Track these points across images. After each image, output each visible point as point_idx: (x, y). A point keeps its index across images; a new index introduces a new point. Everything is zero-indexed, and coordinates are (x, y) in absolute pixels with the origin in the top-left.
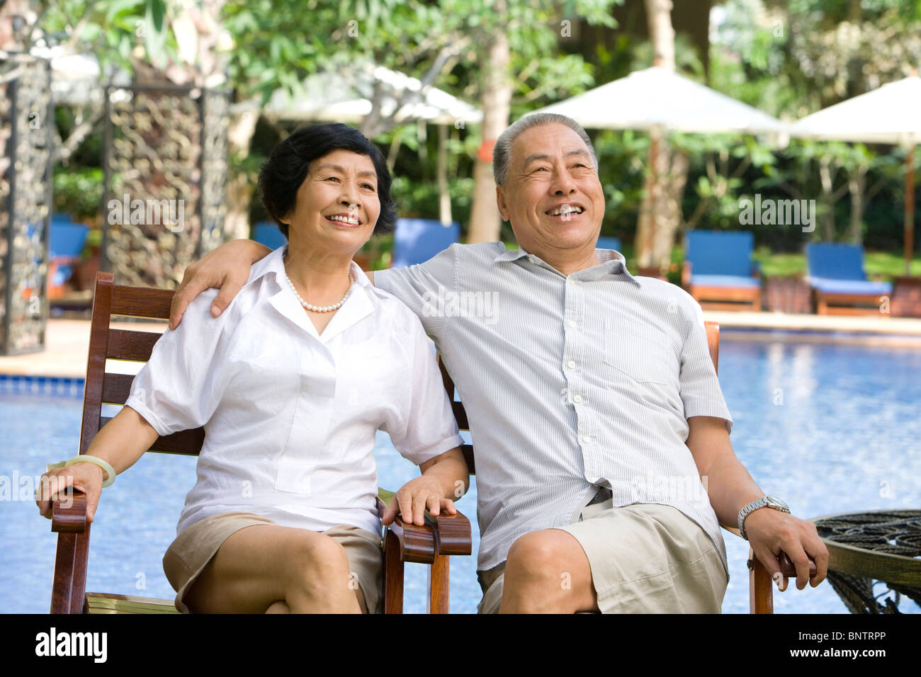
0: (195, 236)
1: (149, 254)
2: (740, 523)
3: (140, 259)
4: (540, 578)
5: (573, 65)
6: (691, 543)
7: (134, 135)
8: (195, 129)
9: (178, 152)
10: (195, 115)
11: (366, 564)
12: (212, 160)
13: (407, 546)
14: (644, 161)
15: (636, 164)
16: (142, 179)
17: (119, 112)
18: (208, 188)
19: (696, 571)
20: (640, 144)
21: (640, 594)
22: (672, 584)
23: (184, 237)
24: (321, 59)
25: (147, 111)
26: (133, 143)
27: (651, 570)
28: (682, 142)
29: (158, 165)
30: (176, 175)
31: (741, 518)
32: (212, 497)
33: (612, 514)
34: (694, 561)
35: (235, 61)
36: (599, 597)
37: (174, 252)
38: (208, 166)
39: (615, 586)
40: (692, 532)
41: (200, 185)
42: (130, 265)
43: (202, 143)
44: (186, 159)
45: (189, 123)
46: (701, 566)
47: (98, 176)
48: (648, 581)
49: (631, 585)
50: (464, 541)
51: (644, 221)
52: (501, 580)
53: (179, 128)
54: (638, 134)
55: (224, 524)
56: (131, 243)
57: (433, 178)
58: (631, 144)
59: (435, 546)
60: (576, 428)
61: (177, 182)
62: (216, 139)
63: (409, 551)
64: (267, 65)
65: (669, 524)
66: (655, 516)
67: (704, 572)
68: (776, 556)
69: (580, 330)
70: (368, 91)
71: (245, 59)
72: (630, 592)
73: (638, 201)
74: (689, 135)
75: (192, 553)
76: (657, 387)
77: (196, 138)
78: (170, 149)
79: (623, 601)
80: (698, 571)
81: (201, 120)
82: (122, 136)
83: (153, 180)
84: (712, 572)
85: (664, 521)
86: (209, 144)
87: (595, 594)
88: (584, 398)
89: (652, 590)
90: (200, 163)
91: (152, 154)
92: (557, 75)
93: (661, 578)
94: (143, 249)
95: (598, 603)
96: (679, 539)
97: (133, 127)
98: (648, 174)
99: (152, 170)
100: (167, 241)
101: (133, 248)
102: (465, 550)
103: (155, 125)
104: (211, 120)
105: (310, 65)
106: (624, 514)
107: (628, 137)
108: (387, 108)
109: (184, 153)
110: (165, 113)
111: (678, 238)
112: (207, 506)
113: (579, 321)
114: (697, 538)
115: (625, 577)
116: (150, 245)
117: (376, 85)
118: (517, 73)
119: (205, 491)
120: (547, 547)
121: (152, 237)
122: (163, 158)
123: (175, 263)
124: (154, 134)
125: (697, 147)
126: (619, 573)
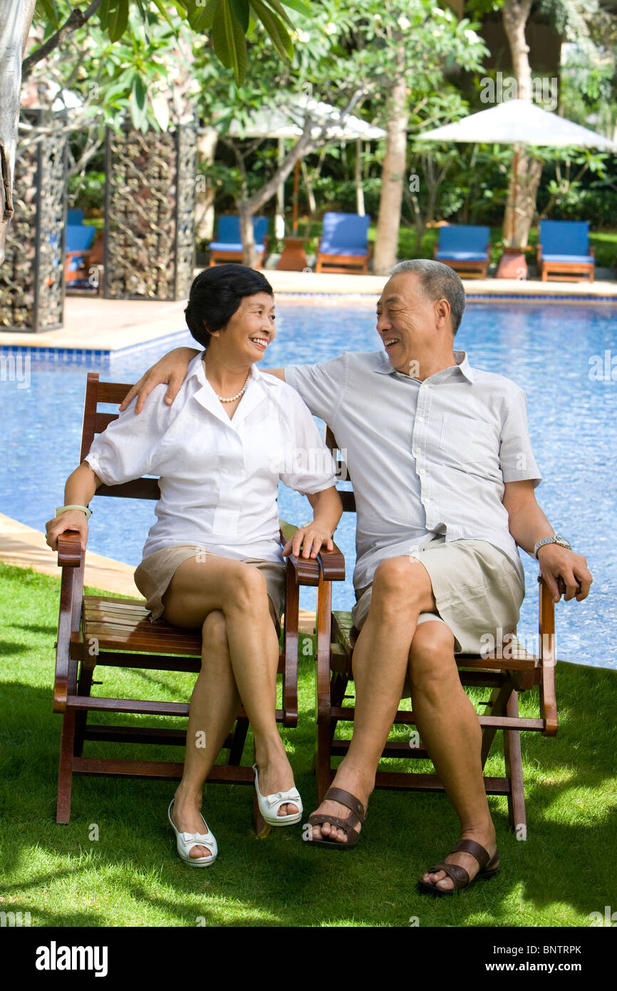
0: (172, 235)
1: (139, 249)
2: (535, 551)
3: (132, 252)
4: (397, 589)
5: (454, 99)
6: (499, 566)
7: (127, 160)
8: (172, 155)
9: (160, 173)
10: (172, 145)
11: (273, 582)
12: (185, 179)
13: (300, 574)
14: (508, 167)
15: (503, 169)
16: (133, 193)
17: (116, 144)
18: (181, 199)
19: (502, 585)
20: (507, 154)
21: (464, 599)
22: (486, 594)
23: (164, 236)
24: (265, 99)
25: (137, 143)
26: (126, 166)
27: (471, 583)
28: (537, 153)
29: (145, 182)
30: (159, 190)
31: (536, 548)
32: (169, 534)
33: (445, 546)
34: (500, 578)
35: (202, 100)
36: (437, 601)
37: (157, 247)
38: (181, 182)
39: (447, 594)
40: (499, 559)
41: (176, 196)
42: (125, 257)
43: (177, 166)
44: (166, 178)
45: (168, 151)
46: (505, 582)
47: (102, 178)
48: (470, 591)
49: (458, 594)
50: (340, 570)
51: (509, 211)
52: (370, 591)
53: (160, 156)
54: (504, 147)
55: (179, 552)
56: (125, 240)
57: (352, 178)
58: (497, 154)
59: (319, 574)
60: (420, 493)
61: (159, 195)
62: (187, 163)
63: (301, 577)
64: (226, 106)
65: (484, 553)
66: (476, 548)
67: (507, 586)
68: (556, 578)
69: (425, 424)
70: (301, 122)
71: (209, 99)
72: (457, 598)
73: (505, 197)
74: (540, 148)
75: (156, 571)
76: (477, 465)
77: (173, 163)
78: (154, 170)
79: (453, 604)
80: (503, 585)
81: (177, 149)
82: (118, 161)
83: (141, 192)
84: (512, 585)
85: (481, 551)
86: (182, 166)
87: (434, 599)
88: (427, 471)
89: (472, 597)
90: (176, 181)
91: (141, 175)
92: (442, 108)
93: (479, 589)
94: (135, 244)
95: (437, 605)
96: (490, 563)
97: (127, 155)
98: (511, 176)
99: (141, 186)
100: (152, 239)
101: (127, 245)
102: (341, 577)
103: (142, 152)
104: (183, 149)
105: (256, 103)
106: (453, 546)
107: (496, 149)
108: (316, 132)
109: (164, 174)
110: (150, 144)
111: (534, 224)
112: (165, 540)
113: (426, 418)
114: (503, 562)
115: (454, 588)
116: (140, 242)
117: (308, 117)
118: (412, 107)
119: (164, 528)
120: (401, 569)
121: (141, 236)
122: (148, 177)
123: (158, 255)
124: (143, 160)
125: (547, 156)
126: (450, 585)
